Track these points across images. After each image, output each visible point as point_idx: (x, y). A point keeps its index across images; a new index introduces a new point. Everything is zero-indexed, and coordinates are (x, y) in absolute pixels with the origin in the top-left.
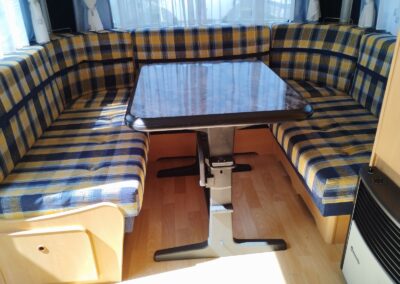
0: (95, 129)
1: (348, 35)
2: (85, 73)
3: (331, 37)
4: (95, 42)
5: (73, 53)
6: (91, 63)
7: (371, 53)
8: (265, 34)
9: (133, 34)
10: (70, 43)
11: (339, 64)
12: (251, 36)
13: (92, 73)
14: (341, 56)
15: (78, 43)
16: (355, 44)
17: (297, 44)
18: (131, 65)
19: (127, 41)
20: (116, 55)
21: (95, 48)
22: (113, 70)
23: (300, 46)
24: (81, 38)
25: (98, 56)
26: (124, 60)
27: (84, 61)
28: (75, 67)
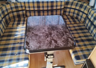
0: (15, 37)
1: (86, 7)
2: (11, 15)
3: (81, 6)
4: (13, 6)
5: (7, 10)
6: (13, 12)
7: (92, 16)
8: (63, 3)
9: (25, 3)
10: (6, 7)
11: (82, 15)
12: (59, 4)
13: (13, 14)
14: (83, 13)
15: (8, 7)
16: (88, 10)
17: (72, 6)
18: (24, 12)
19: (23, 5)
20: (20, 9)
21: (13, 7)
22: (19, 13)
23: (72, 7)
24: (9, 5)
25: (14, 10)
26: (22, 10)
27: (10, 12)
28: (8, 14)
